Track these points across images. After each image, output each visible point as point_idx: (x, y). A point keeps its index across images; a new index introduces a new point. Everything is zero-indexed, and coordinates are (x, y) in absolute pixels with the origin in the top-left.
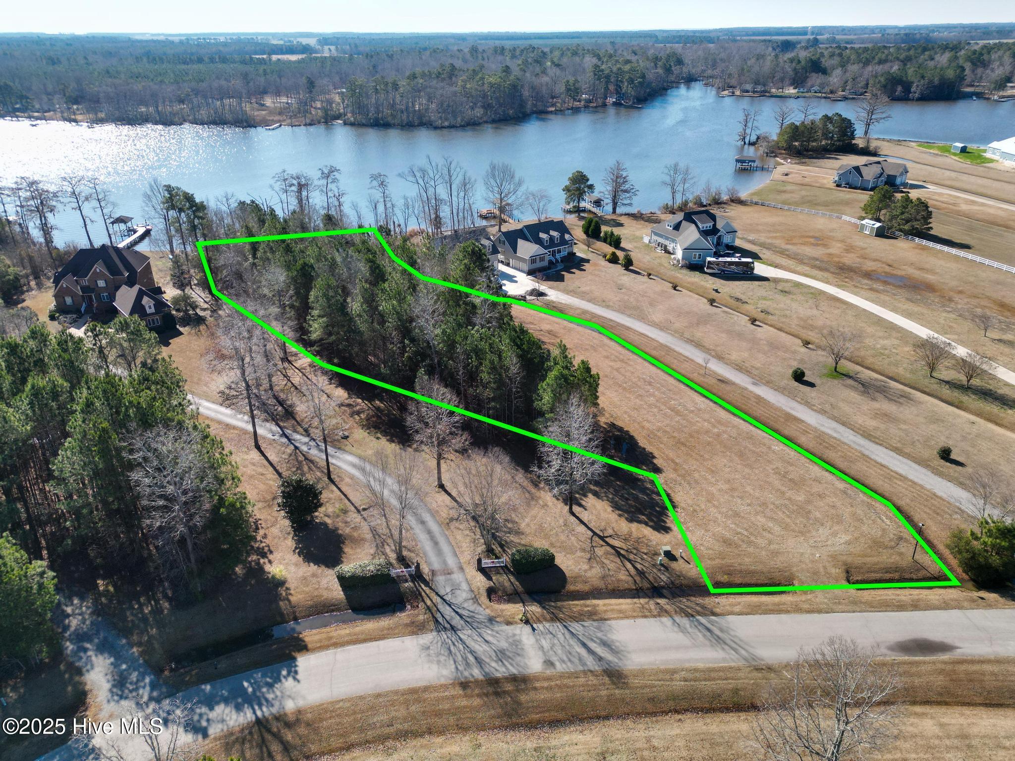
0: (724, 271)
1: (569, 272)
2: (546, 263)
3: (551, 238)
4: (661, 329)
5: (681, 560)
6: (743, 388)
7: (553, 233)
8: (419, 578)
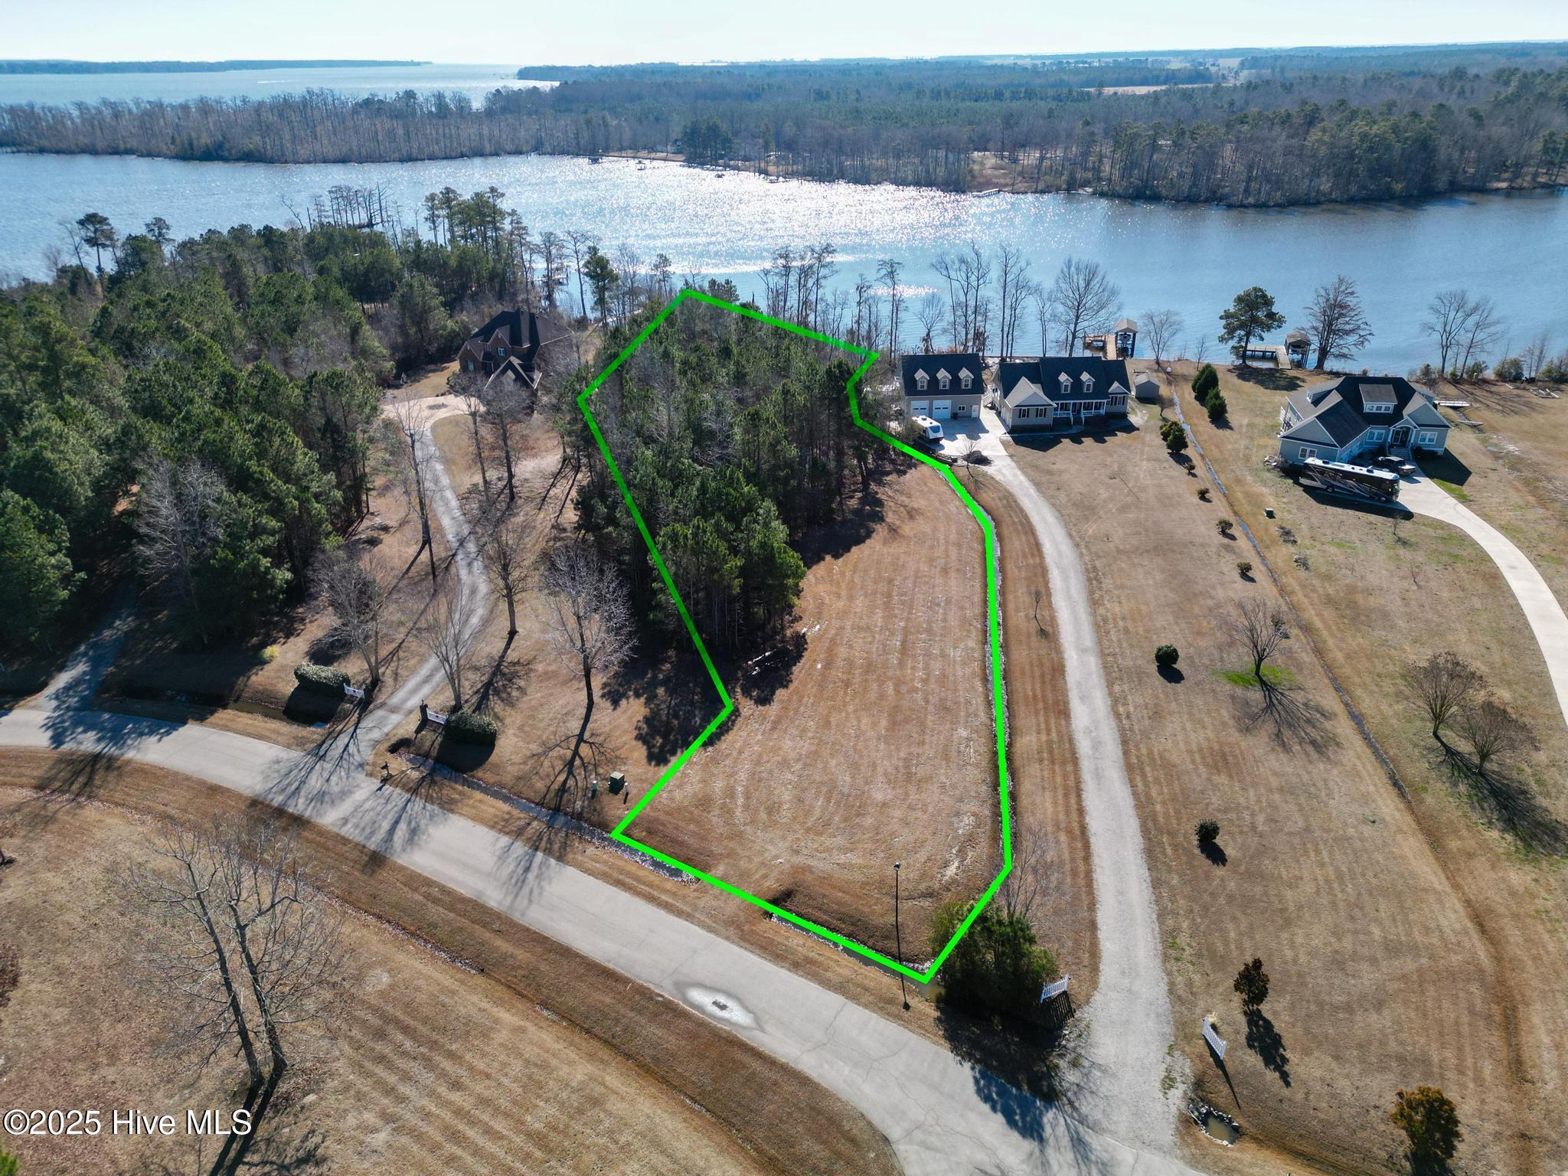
0: (1332, 486)
1: (1077, 440)
2: (1048, 420)
3: (1077, 384)
4: (1077, 545)
5: (621, 796)
6: (1058, 650)
7: (1085, 377)
8: (365, 705)
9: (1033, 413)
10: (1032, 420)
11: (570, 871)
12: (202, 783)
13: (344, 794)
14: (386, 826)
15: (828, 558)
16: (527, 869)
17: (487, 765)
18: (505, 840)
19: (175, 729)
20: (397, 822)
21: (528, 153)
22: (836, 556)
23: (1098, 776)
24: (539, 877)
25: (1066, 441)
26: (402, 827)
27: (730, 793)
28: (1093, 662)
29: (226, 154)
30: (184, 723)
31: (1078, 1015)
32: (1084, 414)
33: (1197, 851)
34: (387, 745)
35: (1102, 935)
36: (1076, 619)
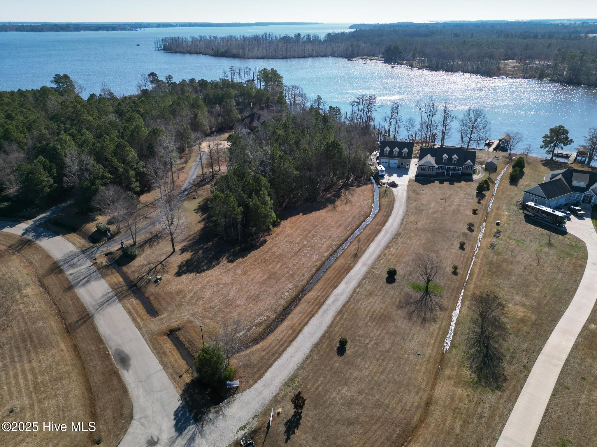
1: (441, 182)
2: (434, 173)
3: (450, 159)
4: (402, 224)
5: (156, 284)
6: (355, 263)
7: (455, 157)
8: (110, 239)
9: (427, 169)
10: (427, 172)
11: (120, 305)
12: (47, 254)
13: (80, 265)
14: (82, 278)
15: (301, 214)
16: (107, 302)
17: (127, 266)
18: (110, 290)
19: (55, 236)
20: (85, 278)
21: (328, 56)
22: (304, 214)
23: (325, 312)
24: (108, 305)
25: (437, 182)
26: (86, 279)
27: (190, 291)
28: (365, 269)
29: (227, 55)
30: (59, 235)
31: (235, 396)
32: (451, 172)
33: (335, 349)
34: (105, 253)
35: (270, 370)
36: (374, 252)
